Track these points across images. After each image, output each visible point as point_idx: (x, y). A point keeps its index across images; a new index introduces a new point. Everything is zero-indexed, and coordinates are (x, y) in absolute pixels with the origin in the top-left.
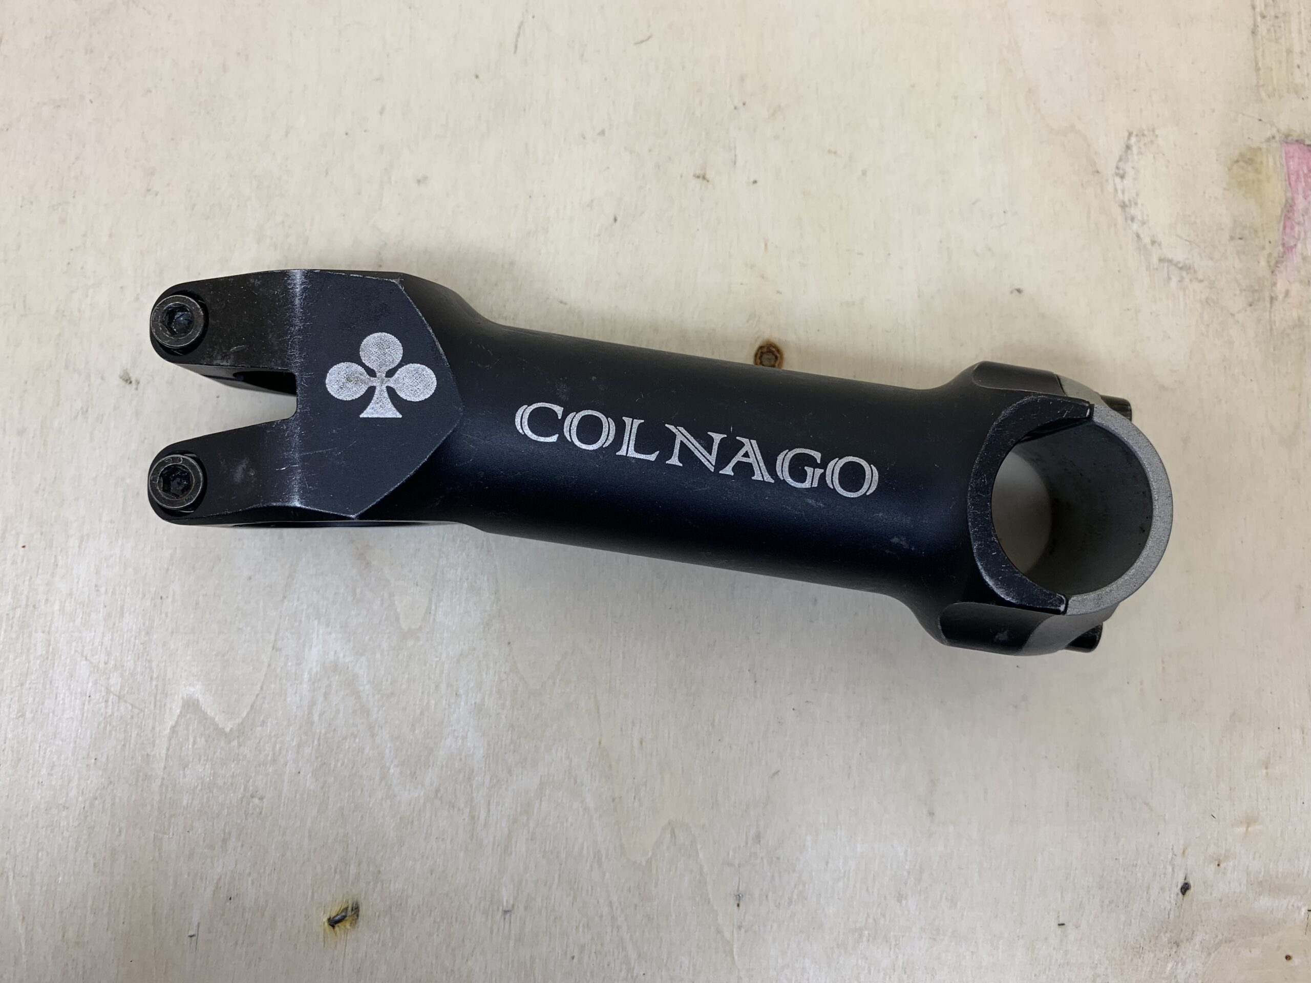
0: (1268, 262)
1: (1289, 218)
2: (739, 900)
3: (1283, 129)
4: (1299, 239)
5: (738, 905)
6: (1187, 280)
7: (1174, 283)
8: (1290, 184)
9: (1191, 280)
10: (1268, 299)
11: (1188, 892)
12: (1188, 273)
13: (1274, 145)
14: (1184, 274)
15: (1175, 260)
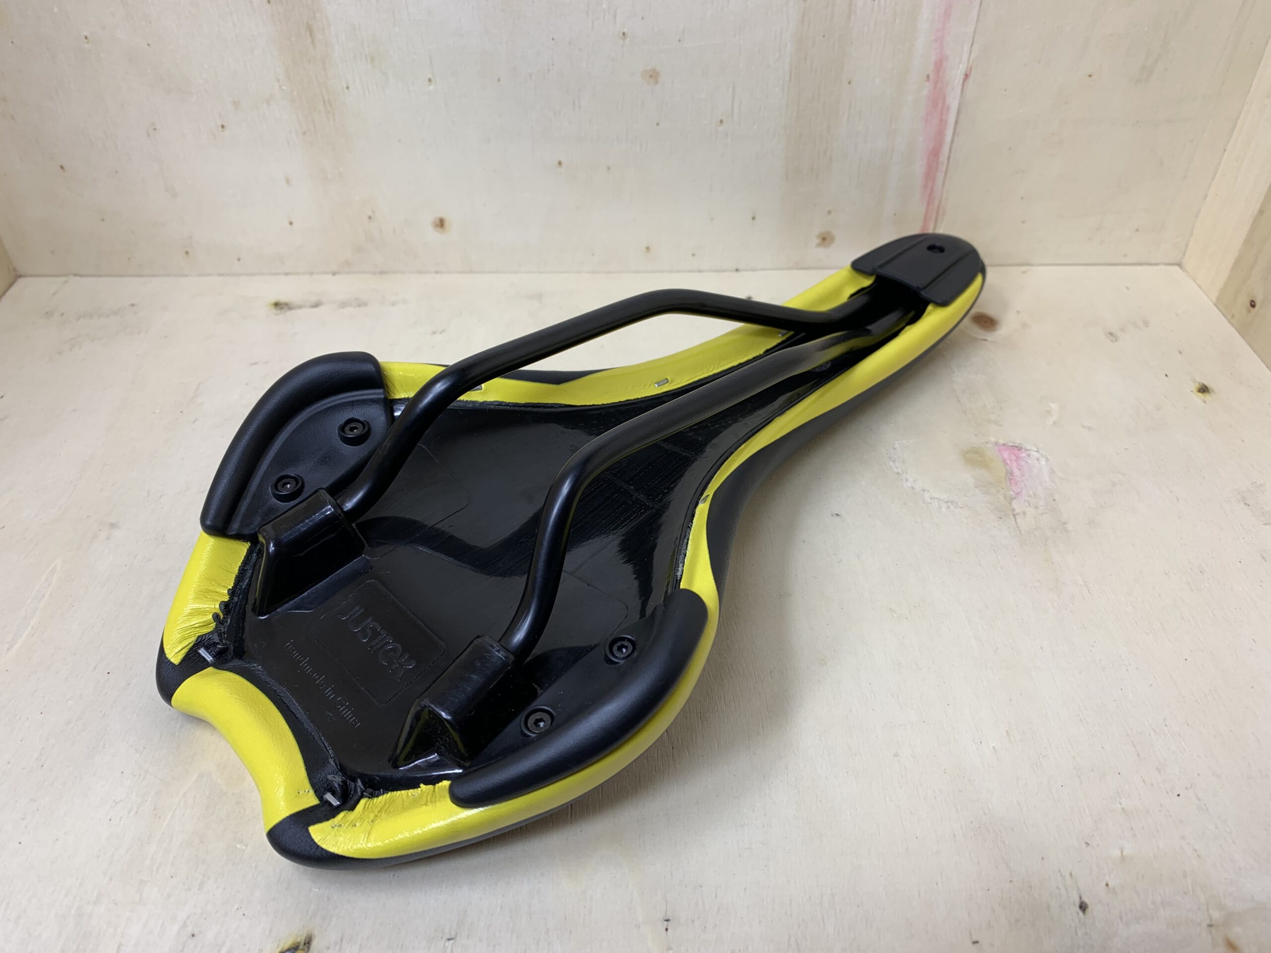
0: (1005, 498)
1: (1012, 479)
2: (667, 926)
3: (993, 439)
4: (1022, 488)
5: (667, 930)
6: (952, 508)
7: (944, 509)
8: (1007, 464)
9: (955, 508)
10: (1011, 516)
11: (1088, 911)
12: (952, 505)
13: (989, 446)
14: (950, 504)
15: (941, 498)
